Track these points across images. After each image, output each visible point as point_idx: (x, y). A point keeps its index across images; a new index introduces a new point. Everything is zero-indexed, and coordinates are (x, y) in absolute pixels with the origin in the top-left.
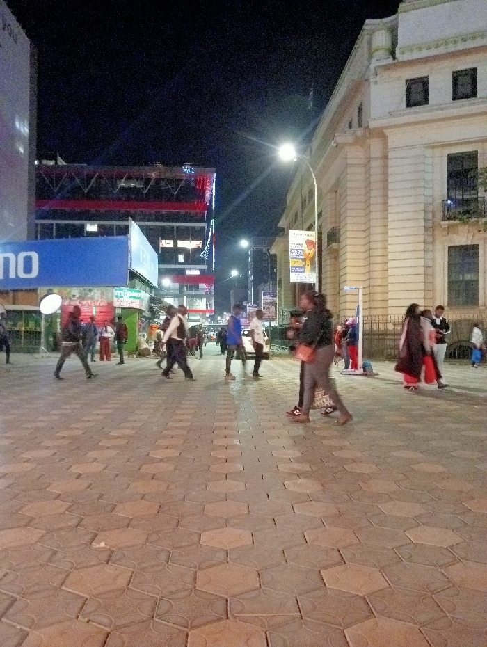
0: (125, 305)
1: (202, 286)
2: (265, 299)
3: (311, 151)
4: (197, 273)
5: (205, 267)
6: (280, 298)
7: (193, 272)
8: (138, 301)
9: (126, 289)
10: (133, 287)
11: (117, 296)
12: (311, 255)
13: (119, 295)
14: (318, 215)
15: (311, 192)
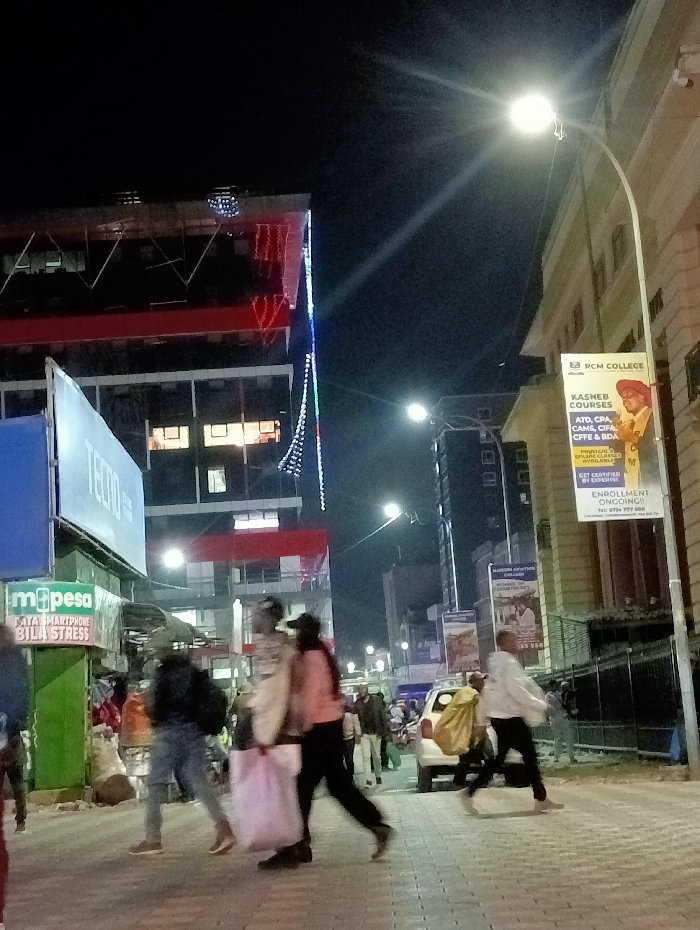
0: (43, 636)
1: (290, 564)
2: (497, 589)
3: (608, 111)
4: (272, 522)
5: (295, 502)
6: (549, 582)
7: (257, 520)
8: (85, 620)
9: (43, 585)
10: (67, 575)
11: (17, 611)
12: (640, 428)
13: (24, 604)
14: (651, 305)
15: (620, 237)
